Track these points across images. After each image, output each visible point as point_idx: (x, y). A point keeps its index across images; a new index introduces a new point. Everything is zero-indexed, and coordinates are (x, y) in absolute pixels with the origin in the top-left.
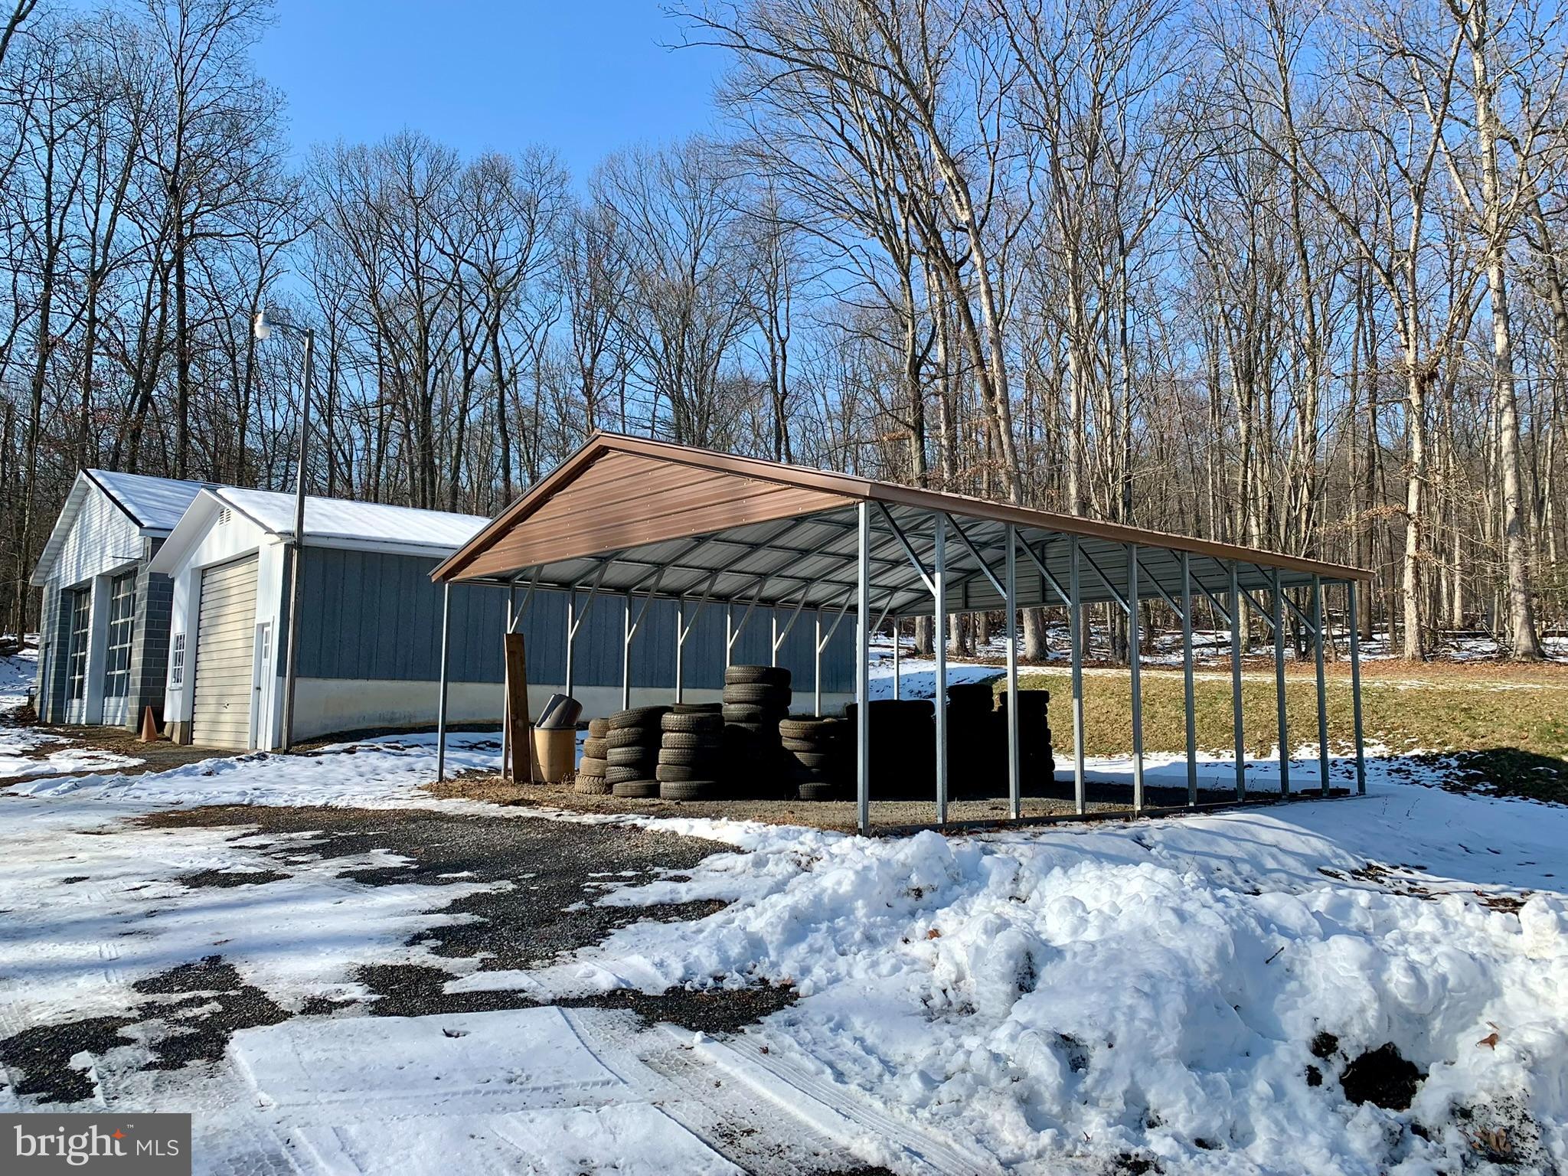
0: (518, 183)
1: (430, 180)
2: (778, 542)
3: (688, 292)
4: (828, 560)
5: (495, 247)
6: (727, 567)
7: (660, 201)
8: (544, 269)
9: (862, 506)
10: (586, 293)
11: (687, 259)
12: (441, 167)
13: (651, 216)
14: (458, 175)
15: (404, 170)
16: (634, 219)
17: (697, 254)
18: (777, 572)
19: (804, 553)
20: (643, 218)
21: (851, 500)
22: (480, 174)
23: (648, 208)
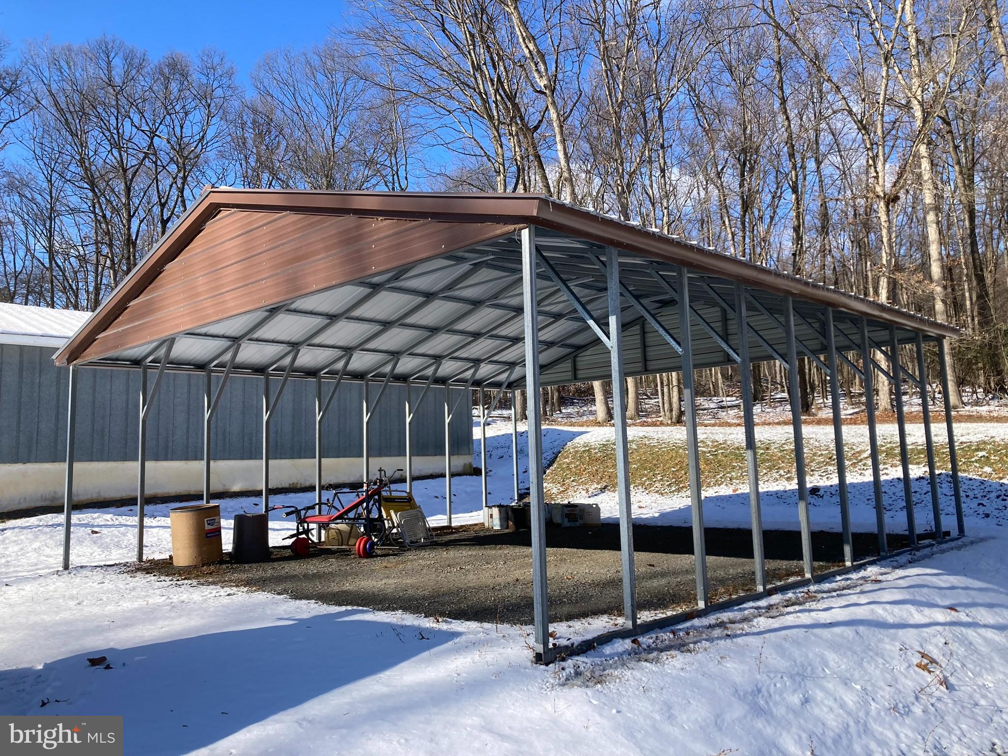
0: (195, 77)
1: (127, 72)
2: (410, 320)
3: (330, 156)
4: (456, 338)
5: (182, 127)
6: (361, 346)
7: (306, 90)
8: (220, 144)
9: (525, 234)
10: (252, 161)
11: (328, 132)
12: (134, 64)
13: (299, 100)
14: (148, 69)
15: (104, 65)
16: (287, 102)
17: (336, 129)
18: (409, 350)
19: (434, 330)
20: (294, 103)
21: (511, 228)
22: (166, 71)
23: (297, 95)
